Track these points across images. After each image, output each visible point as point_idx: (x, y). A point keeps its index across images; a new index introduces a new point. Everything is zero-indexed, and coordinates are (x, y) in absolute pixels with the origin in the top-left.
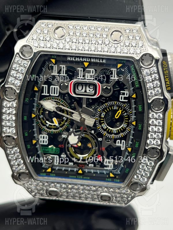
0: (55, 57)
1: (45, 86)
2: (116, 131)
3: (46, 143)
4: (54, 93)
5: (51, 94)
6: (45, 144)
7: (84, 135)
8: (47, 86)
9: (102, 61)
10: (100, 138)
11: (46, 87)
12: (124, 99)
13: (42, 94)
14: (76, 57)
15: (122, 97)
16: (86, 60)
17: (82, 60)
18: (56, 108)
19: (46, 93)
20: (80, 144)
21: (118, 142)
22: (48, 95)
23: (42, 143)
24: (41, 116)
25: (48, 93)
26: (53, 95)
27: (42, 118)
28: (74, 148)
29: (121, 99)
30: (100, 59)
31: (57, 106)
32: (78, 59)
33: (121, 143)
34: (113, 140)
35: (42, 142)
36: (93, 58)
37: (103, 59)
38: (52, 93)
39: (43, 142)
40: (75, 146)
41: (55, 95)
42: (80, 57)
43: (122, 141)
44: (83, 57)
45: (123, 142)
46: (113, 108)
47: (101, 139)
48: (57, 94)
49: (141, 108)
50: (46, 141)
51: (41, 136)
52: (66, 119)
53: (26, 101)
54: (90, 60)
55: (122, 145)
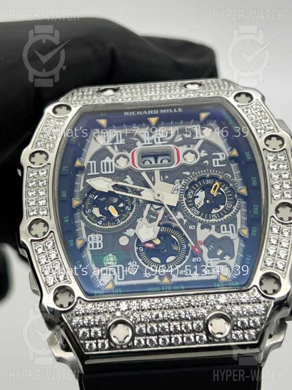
0: (105, 115)
1: (91, 162)
2: (217, 215)
3: (100, 246)
4: (108, 170)
5: (103, 173)
6: (98, 248)
7: (164, 230)
8: (95, 162)
9: (177, 110)
10: (192, 226)
11: (93, 163)
12: (220, 164)
13: (89, 174)
14: (136, 110)
15: (216, 161)
16: (153, 112)
17: (146, 113)
18: (112, 186)
19: (93, 172)
20: (158, 242)
21: (223, 227)
22: (98, 173)
23: (93, 248)
24: (88, 211)
25: (97, 172)
26: (106, 172)
27: (90, 213)
28: (148, 248)
29: (216, 164)
30: (172, 108)
31: (114, 183)
32: (141, 112)
33: (228, 230)
34: (213, 227)
35: (93, 245)
36: (163, 108)
37: (177, 108)
38: (104, 171)
39: (95, 246)
40: (151, 245)
41: (110, 172)
42: (142, 110)
43: (230, 225)
44: (147, 110)
45: (232, 227)
46: (205, 182)
47: (194, 226)
48: (112, 170)
49: (249, 155)
50: (100, 244)
51: (90, 237)
52: (130, 210)
53: (64, 169)
54: (159, 112)
55: (231, 232)
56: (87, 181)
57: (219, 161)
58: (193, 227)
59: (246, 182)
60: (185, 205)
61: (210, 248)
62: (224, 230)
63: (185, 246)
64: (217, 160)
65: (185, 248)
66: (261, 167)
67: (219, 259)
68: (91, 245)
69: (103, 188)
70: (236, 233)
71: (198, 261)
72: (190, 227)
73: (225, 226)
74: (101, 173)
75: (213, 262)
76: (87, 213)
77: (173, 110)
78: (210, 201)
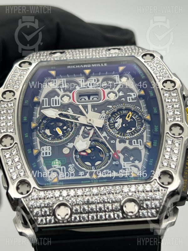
0: (55, 68)
1: (45, 99)
2: (130, 134)
3: (49, 154)
4: (56, 104)
5: (52, 106)
7: (94, 143)
8: (47, 99)
9: (104, 64)
11: (46, 100)
12: (132, 100)
13: (43, 107)
14: (75, 65)
15: (129, 98)
16: (87, 66)
17: (83, 67)
18: (59, 114)
19: (46, 105)
20: (89, 151)
21: (134, 141)
22: (49, 106)
23: (45, 155)
24: (42, 131)
25: (48, 105)
26: (55, 106)
27: (43, 132)
28: (83, 155)
29: (130, 100)
30: (100, 63)
31: (60, 112)
32: (79, 66)
33: (138, 143)
34: (127, 141)
35: (45, 154)
36: (94, 64)
37: (103, 63)
38: (53, 105)
40: (84, 154)
41: (57, 105)
42: (80, 65)
43: (139, 140)
44: (83, 64)
45: (140, 141)
46: (122, 112)
48: (59, 104)
49: (152, 93)
50: (49, 153)
51: (43, 148)
52: (70, 130)
53: (25, 102)
54: (91, 66)
55: (139, 144)
56: (42, 111)
57: (132, 98)
58: (113, 142)
59: (150, 112)
60: (108, 127)
61: (125, 156)
62: (135, 143)
63: (108, 154)
64: (131, 97)
65: (108, 155)
66: (160, 101)
67: (131, 162)
68: (43, 153)
69: (52, 116)
70: (143, 145)
71: (116, 163)
72: (111, 141)
73: (135, 140)
74: (51, 106)
75: (127, 164)
76: (41, 132)
77: (100, 65)
78: (126, 125)
